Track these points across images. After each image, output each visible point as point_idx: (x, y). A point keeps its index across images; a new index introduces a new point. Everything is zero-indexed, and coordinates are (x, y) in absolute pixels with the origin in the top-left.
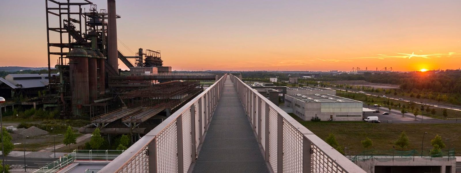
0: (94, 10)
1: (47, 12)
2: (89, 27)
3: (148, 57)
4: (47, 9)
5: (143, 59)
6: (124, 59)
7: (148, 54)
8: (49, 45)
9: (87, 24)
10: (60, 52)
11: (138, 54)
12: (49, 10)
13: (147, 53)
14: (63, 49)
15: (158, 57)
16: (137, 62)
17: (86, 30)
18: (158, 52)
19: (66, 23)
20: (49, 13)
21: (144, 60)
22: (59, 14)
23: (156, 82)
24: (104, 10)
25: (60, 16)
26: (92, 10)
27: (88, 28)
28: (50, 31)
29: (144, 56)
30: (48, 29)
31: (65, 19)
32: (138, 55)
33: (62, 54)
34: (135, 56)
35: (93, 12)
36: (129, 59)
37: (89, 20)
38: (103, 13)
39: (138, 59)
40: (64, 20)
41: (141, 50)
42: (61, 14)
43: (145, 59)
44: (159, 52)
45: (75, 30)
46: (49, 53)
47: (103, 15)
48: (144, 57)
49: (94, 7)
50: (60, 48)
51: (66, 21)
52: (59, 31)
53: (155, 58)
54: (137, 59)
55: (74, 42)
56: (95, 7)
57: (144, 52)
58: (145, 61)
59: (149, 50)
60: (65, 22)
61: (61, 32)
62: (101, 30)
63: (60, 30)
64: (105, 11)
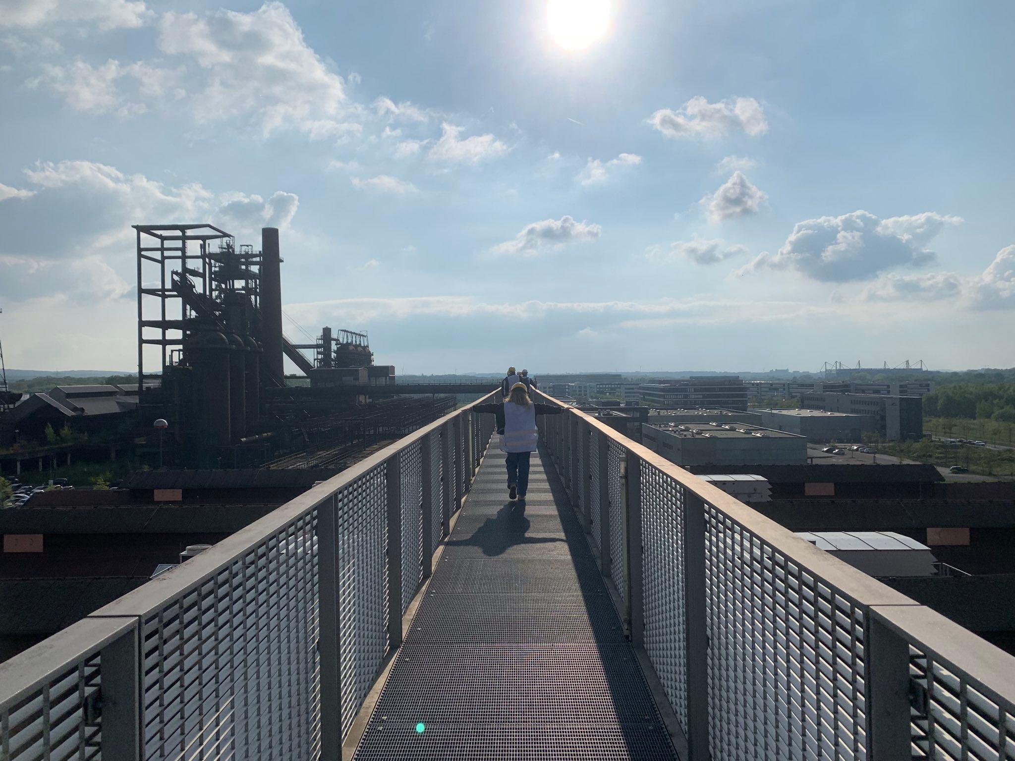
0: (229, 246)
1: (140, 256)
2: (216, 283)
3: (342, 345)
4: (140, 250)
5: (332, 350)
6: (293, 352)
7: (343, 339)
8: (142, 324)
9: (213, 276)
10: (161, 338)
11: (321, 339)
12: (143, 253)
13: (341, 336)
14: (166, 331)
15: (362, 345)
16: (320, 357)
17: (211, 290)
18: (362, 333)
19: (176, 278)
20: (143, 259)
21: (334, 353)
22: (159, 258)
23: (366, 398)
24: (247, 246)
25: (162, 262)
26: (225, 248)
27: (214, 284)
28: (143, 295)
29: (333, 343)
30: (141, 291)
31: (175, 270)
32: (321, 342)
33: (164, 342)
34: (314, 343)
35: (226, 250)
36: (302, 351)
37: (217, 269)
38: (247, 253)
39: (321, 350)
40: (173, 273)
41: (327, 331)
42: (164, 258)
43: (336, 349)
44: (365, 335)
45: (194, 291)
46: (141, 341)
47: (248, 256)
48: (334, 347)
49: (228, 242)
50: (161, 329)
51: (176, 273)
52: (159, 295)
53: (356, 346)
54: (319, 350)
55: (192, 317)
56: (231, 242)
57: (334, 335)
58: (335, 355)
59: (345, 331)
60: (174, 275)
61: (164, 297)
62: (243, 289)
63: (162, 293)
64: (250, 247)
